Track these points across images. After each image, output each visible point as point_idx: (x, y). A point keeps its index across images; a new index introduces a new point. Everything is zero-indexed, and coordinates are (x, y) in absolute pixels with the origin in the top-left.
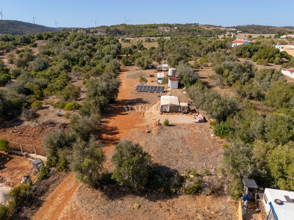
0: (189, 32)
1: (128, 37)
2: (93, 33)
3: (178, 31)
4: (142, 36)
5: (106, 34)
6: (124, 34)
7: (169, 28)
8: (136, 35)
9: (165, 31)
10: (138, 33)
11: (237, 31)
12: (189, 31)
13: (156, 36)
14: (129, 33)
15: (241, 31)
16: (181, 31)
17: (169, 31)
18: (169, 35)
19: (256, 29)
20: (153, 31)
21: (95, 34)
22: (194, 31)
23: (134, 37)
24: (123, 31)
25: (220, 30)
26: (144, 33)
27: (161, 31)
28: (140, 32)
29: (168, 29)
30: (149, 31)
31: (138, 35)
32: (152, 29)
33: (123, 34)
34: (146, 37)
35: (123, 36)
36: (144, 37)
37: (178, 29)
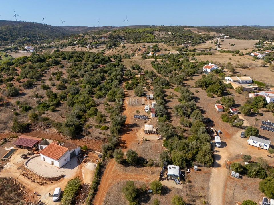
0: (181, 38)
1: (128, 42)
2: (98, 39)
3: (172, 37)
4: (140, 42)
5: (109, 40)
6: (125, 39)
7: (164, 33)
8: (134, 40)
9: (160, 36)
10: (136, 39)
11: (224, 36)
12: (181, 36)
13: (152, 42)
14: (128, 39)
15: (228, 36)
16: (174, 36)
17: (163, 36)
18: (164, 41)
19: (243, 33)
20: (150, 37)
21: (100, 40)
22: (186, 36)
23: (133, 43)
24: (123, 37)
25: (209, 35)
26: (141, 38)
27: (156, 37)
28: (139, 37)
29: (163, 35)
30: (146, 37)
31: (136, 41)
32: (149, 34)
33: (123, 40)
34: (143, 42)
35: (123, 42)
36: (142, 42)
37: (172, 34)
